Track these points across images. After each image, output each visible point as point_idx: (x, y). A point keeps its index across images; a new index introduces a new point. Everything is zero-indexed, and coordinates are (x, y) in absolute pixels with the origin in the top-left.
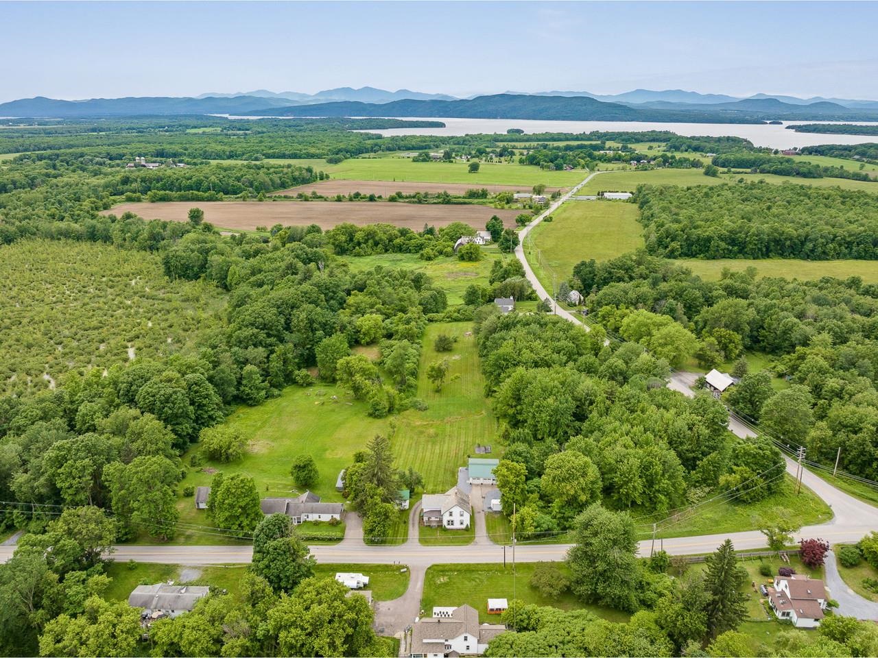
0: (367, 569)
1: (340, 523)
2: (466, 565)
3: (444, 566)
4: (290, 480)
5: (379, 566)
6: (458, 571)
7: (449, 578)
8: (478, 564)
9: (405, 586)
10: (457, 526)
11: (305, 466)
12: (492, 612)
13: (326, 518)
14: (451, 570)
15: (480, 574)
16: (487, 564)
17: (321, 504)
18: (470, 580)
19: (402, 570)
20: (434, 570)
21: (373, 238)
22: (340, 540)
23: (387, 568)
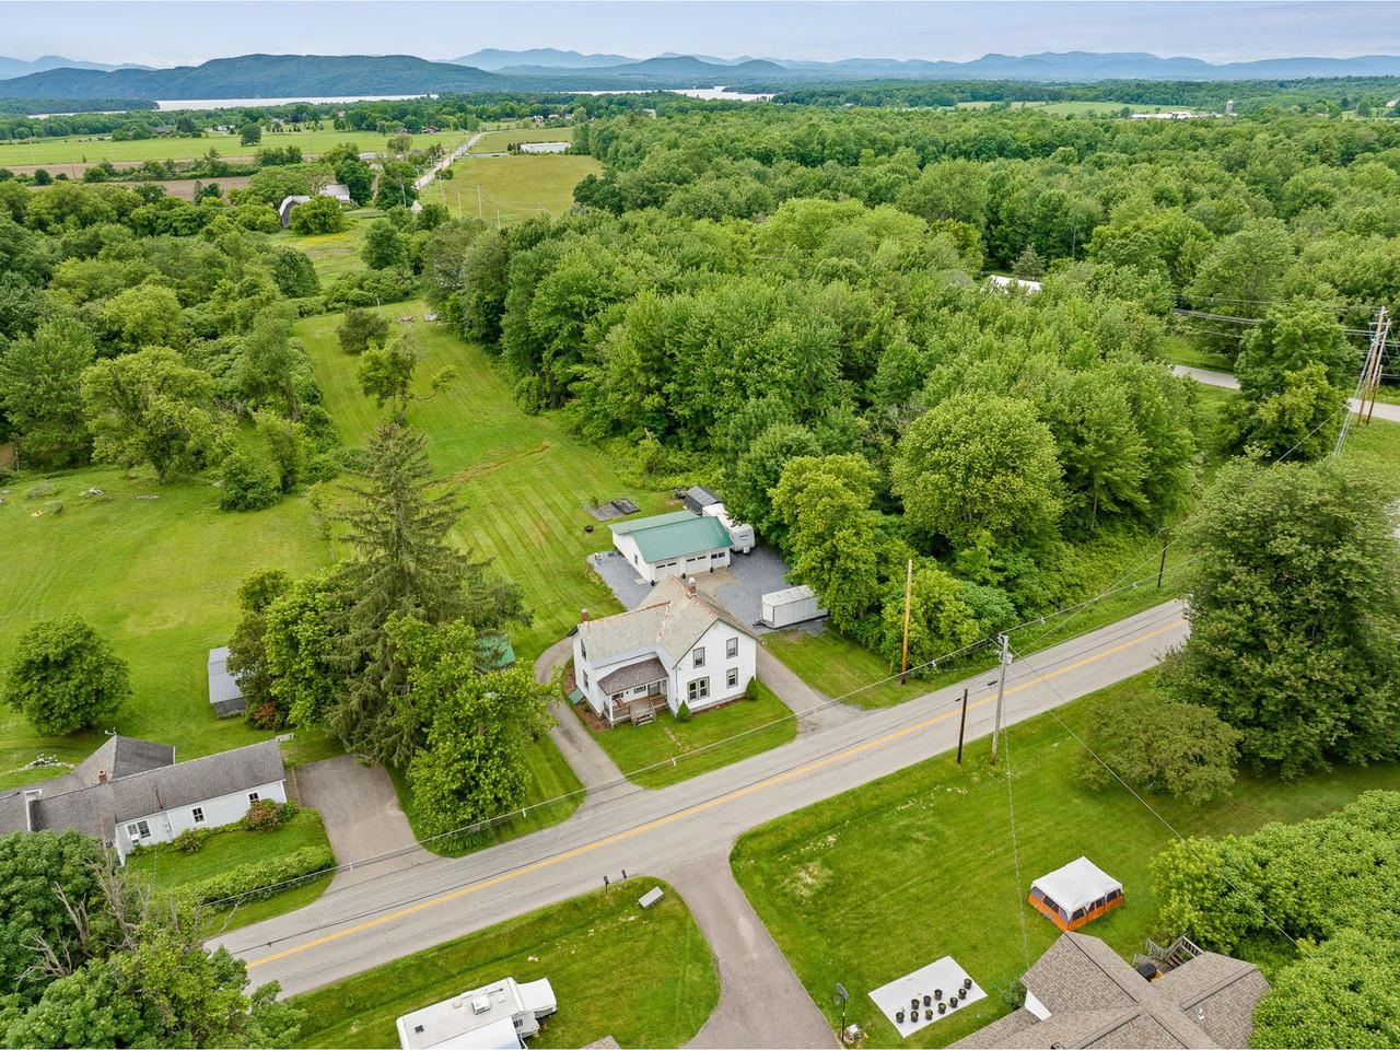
0: (504, 949)
1: (295, 813)
2: (844, 799)
3: (776, 827)
4: (17, 724)
5: (545, 918)
6: (833, 827)
7: (826, 863)
8: (877, 783)
9: (700, 954)
10: (719, 692)
11: (64, 663)
12: (1082, 922)
13: (228, 810)
14: (808, 835)
15: (909, 813)
16: (903, 774)
17: (183, 768)
18: (902, 840)
19: (646, 901)
20: (756, 855)
21: (75, 210)
22: (324, 871)
23: (579, 913)
